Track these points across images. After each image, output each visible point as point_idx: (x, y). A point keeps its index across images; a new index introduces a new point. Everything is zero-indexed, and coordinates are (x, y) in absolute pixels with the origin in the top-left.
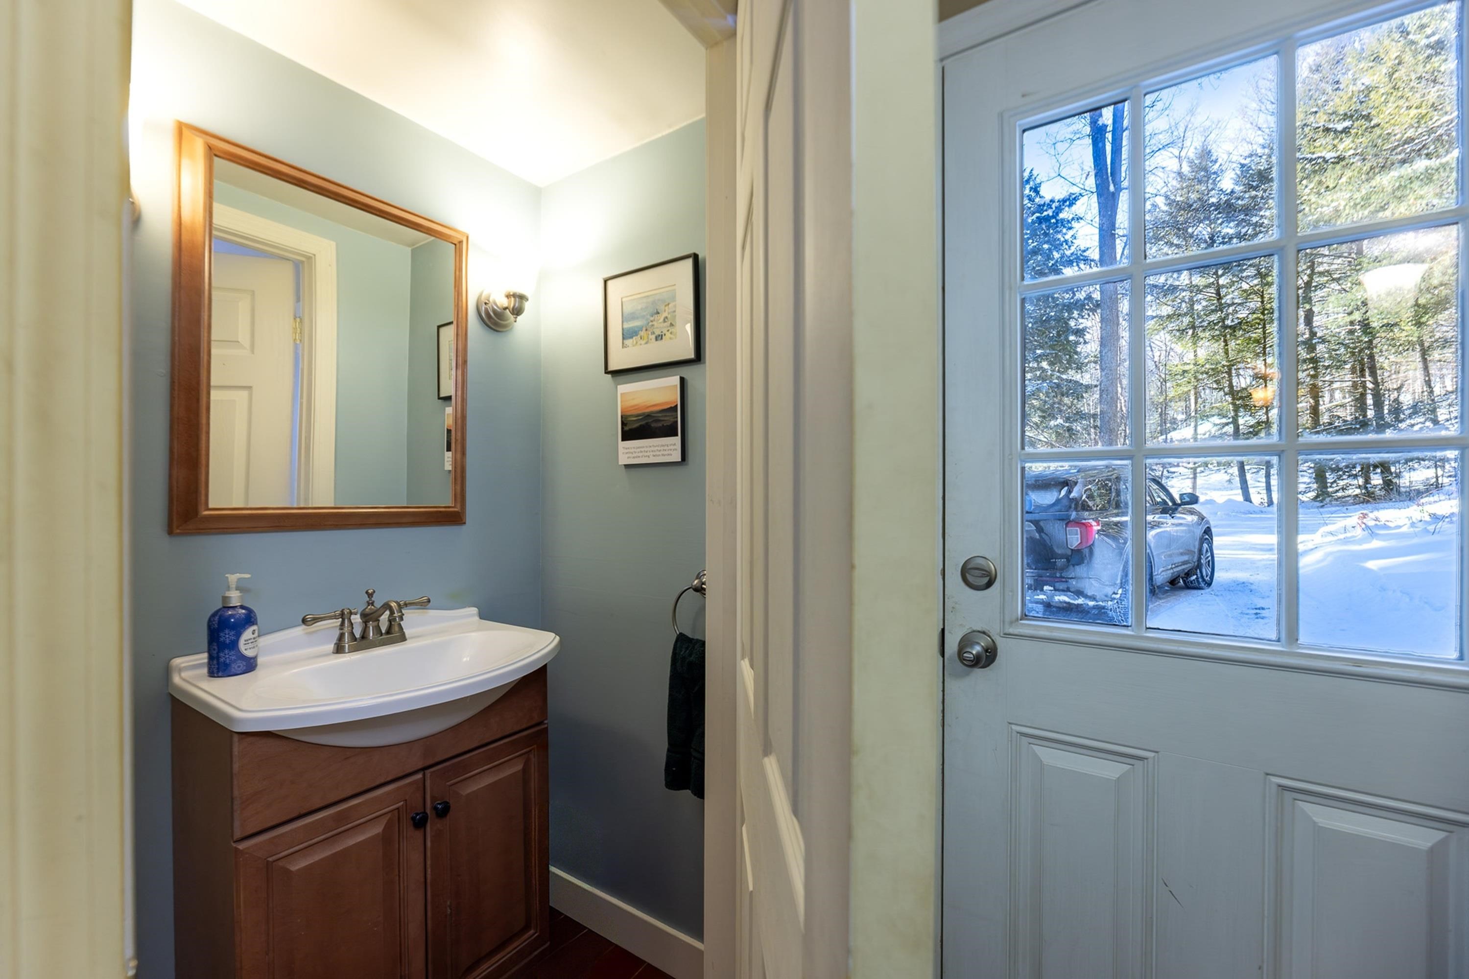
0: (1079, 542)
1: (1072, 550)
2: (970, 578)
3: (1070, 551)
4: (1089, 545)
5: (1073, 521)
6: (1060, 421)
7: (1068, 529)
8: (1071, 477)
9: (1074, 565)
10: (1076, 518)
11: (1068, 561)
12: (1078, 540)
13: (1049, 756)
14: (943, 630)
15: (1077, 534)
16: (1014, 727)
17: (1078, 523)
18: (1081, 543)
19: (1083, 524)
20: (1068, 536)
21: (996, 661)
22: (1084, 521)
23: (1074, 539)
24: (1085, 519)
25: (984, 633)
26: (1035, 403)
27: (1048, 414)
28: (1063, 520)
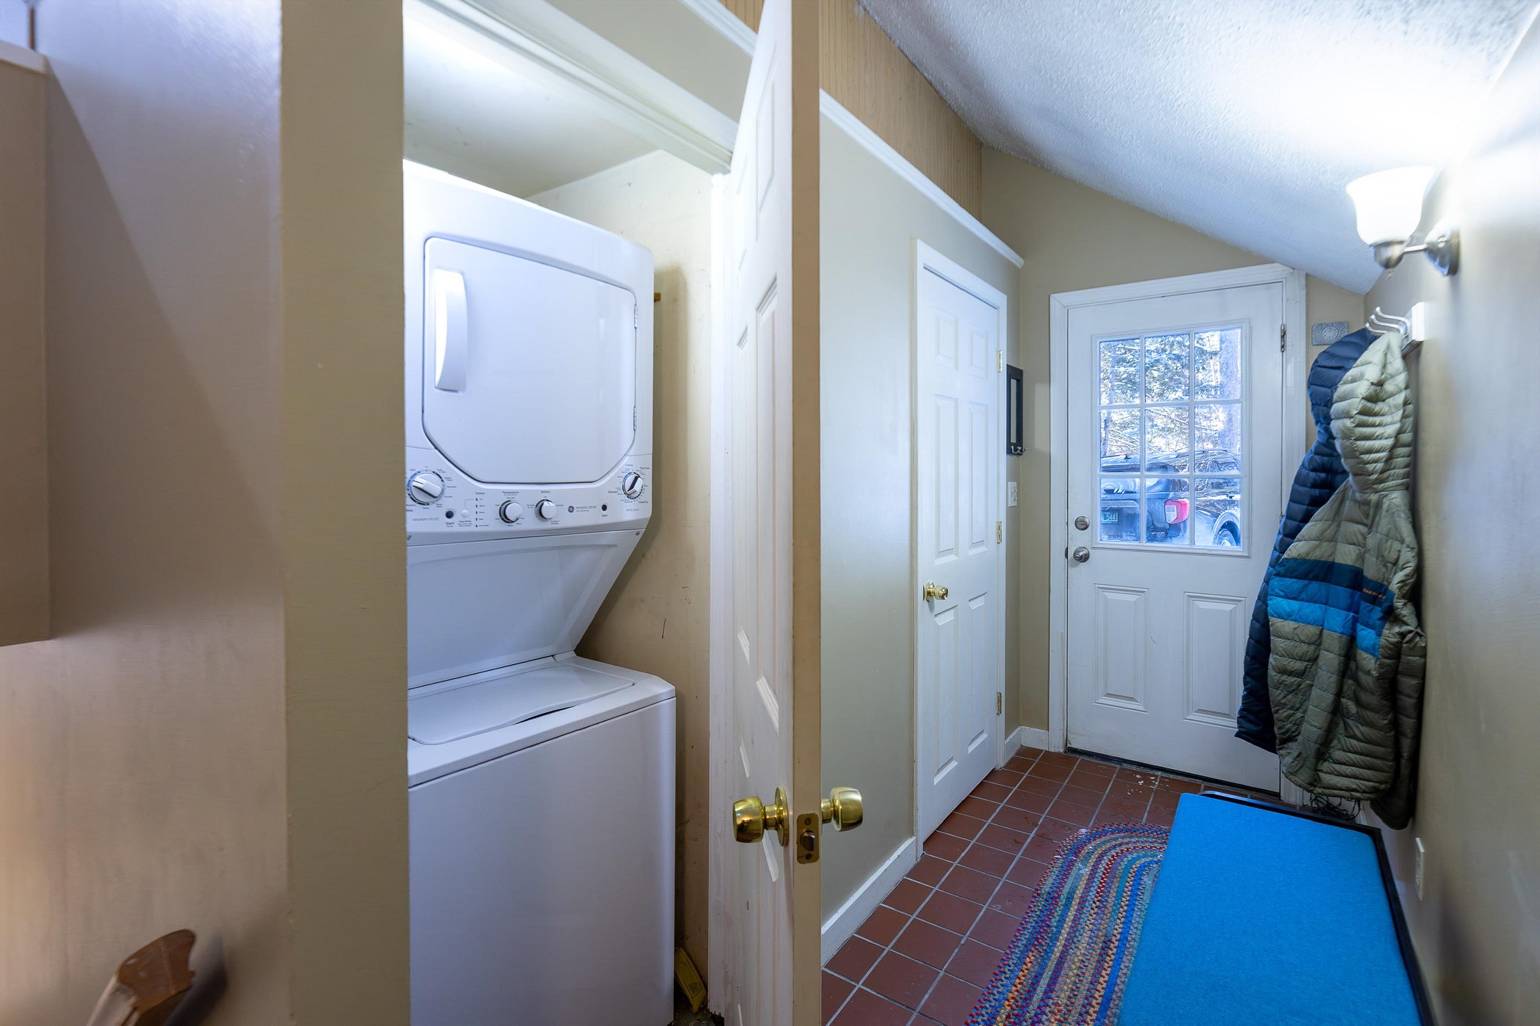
0: (1175, 517)
1: (1170, 524)
2: (1078, 525)
3: (1168, 525)
4: (1184, 519)
5: (1170, 499)
6: (1179, 394)
7: (1166, 506)
8: (1171, 462)
9: (1171, 537)
10: (1172, 497)
11: (1166, 534)
12: (1174, 516)
13: (1111, 596)
14: (1067, 548)
15: (1174, 511)
16: (1097, 586)
17: (1174, 501)
18: (1177, 518)
19: (1178, 502)
20: (1167, 513)
21: (1090, 559)
22: (1179, 500)
23: (1171, 516)
24: (1181, 498)
25: (1084, 548)
26: (1156, 374)
27: (1168, 385)
28: (1162, 499)
